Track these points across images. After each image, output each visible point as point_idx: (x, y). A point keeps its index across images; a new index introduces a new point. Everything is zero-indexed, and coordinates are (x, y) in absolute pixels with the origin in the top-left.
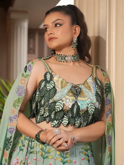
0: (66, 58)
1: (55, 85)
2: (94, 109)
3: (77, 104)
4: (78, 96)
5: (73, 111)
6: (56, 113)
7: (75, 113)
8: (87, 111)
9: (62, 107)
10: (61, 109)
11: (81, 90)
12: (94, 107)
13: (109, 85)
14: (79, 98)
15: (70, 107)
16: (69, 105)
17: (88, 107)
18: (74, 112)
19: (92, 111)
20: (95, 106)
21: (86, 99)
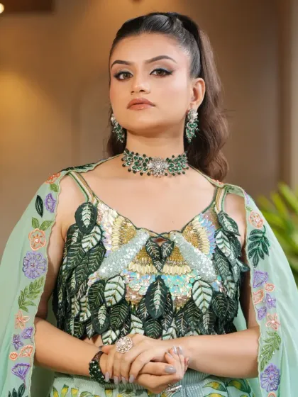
0: (148, 165)
1: (102, 236)
2: (209, 295)
3: (163, 285)
4: (163, 264)
5: (153, 302)
6: (108, 309)
7: (157, 307)
8: (191, 300)
9: (123, 293)
10: (119, 298)
11: (173, 246)
12: (210, 292)
13: (264, 233)
14: (166, 268)
15: (144, 292)
16: (140, 287)
17: (192, 291)
18: (154, 306)
19: (204, 300)
20: (212, 288)
21: (186, 269)
